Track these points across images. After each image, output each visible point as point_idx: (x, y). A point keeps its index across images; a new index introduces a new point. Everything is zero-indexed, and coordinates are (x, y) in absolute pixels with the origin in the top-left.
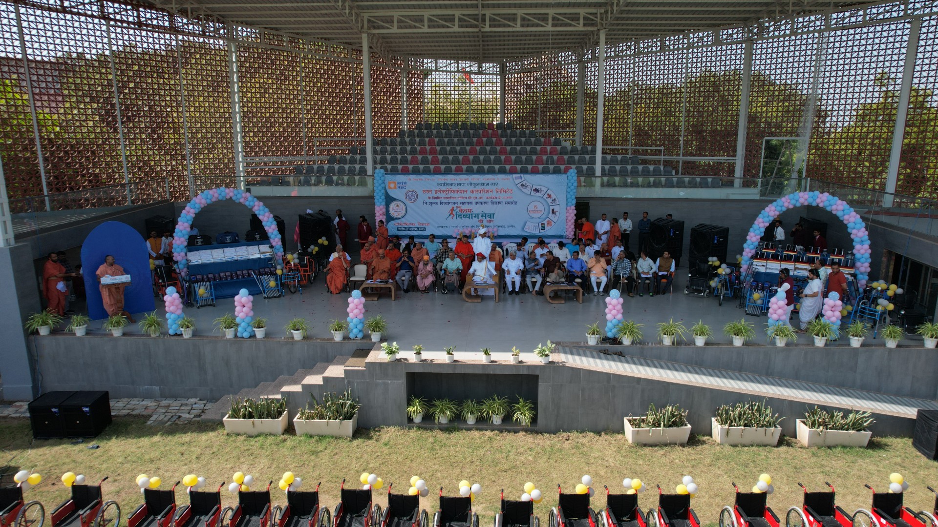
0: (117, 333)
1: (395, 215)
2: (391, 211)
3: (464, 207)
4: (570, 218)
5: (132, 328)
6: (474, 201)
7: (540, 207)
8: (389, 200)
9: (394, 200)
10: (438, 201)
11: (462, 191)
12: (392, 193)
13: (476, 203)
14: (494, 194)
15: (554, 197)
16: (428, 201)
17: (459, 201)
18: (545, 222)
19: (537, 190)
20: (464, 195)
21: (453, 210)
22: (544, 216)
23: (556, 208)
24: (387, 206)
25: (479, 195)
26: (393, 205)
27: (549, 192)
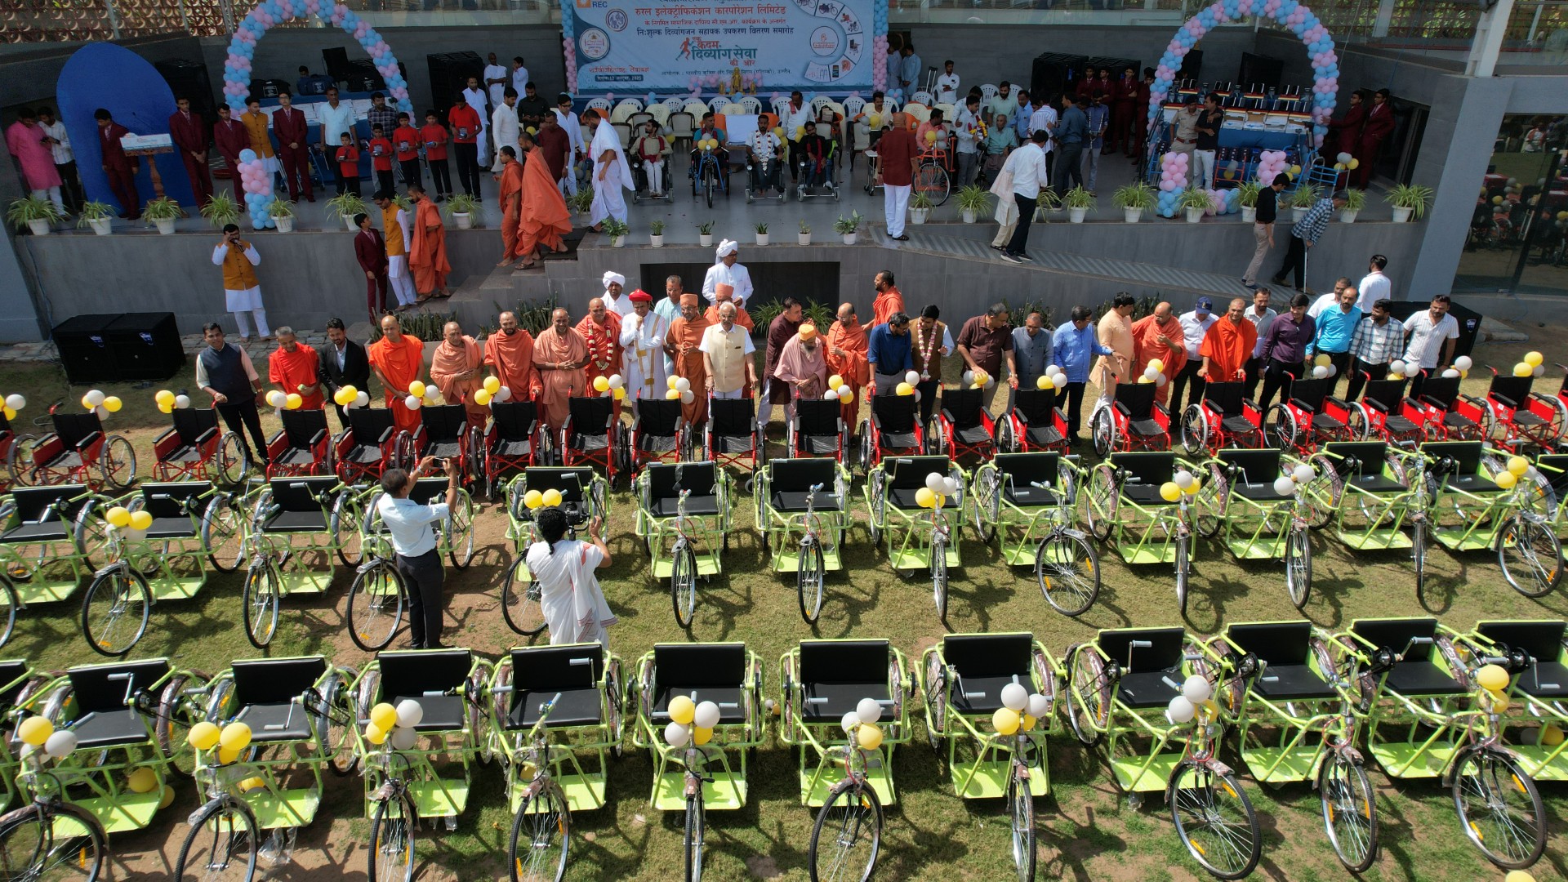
0: (165, 227)
2: (584, 47)
3: (705, 38)
5: (186, 223)
6: (721, 27)
7: (832, 38)
8: (580, 27)
9: (589, 26)
10: (662, 27)
11: (701, 10)
12: (585, 15)
13: (727, 31)
14: (755, 16)
15: (853, 19)
16: (646, 28)
18: (839, 63)
19: (825, 8)
20: (706, 16)
22: (837, 54)
23: (858, 39)
24: (577, 38)
25: (729, 17)
26: (586, 36)
27: (846, 11)
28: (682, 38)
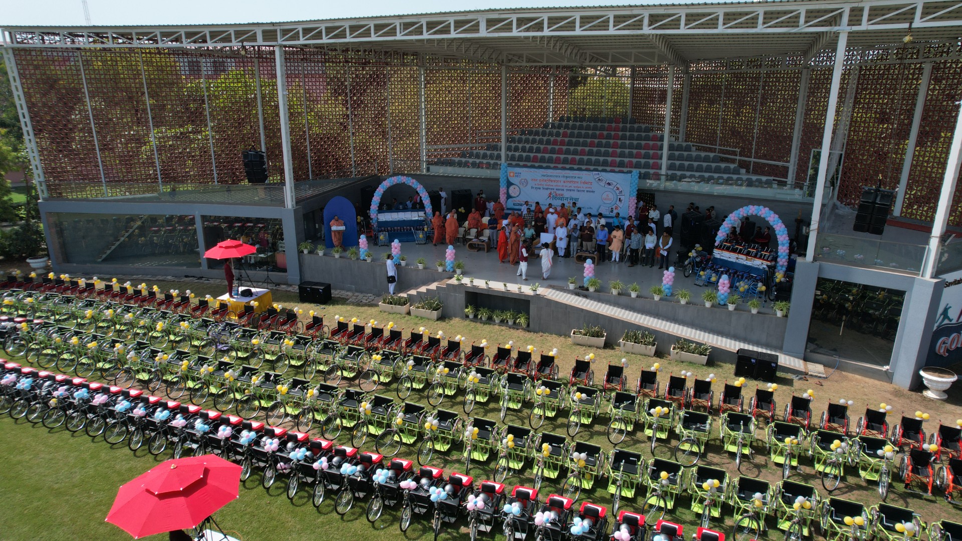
0: (337, 256)
1: (513, 195)
2: (510, 192)
3: (558, 192)
4: (631, 206)
5: (344, 254)
6: (565, 188)
7: (611, 196)
8: (509, 184)
9: (513, 184)
10: (541, 187)
11: (557, 181)
12: (512, 180)
13: (567, 190)
14: (579, 185)
15: (621, 189)
16: (535, 186)
17: (555, 188)
18: (614, 207)
19: (609, 184)
20: (559, 184)
21: (550, 194)
22: (613, 203)
23: (622, 198)
24: (508, 187)
25: (569, 185)
26: (511, 188)
27: (618, 186)
28: (549, 191)
